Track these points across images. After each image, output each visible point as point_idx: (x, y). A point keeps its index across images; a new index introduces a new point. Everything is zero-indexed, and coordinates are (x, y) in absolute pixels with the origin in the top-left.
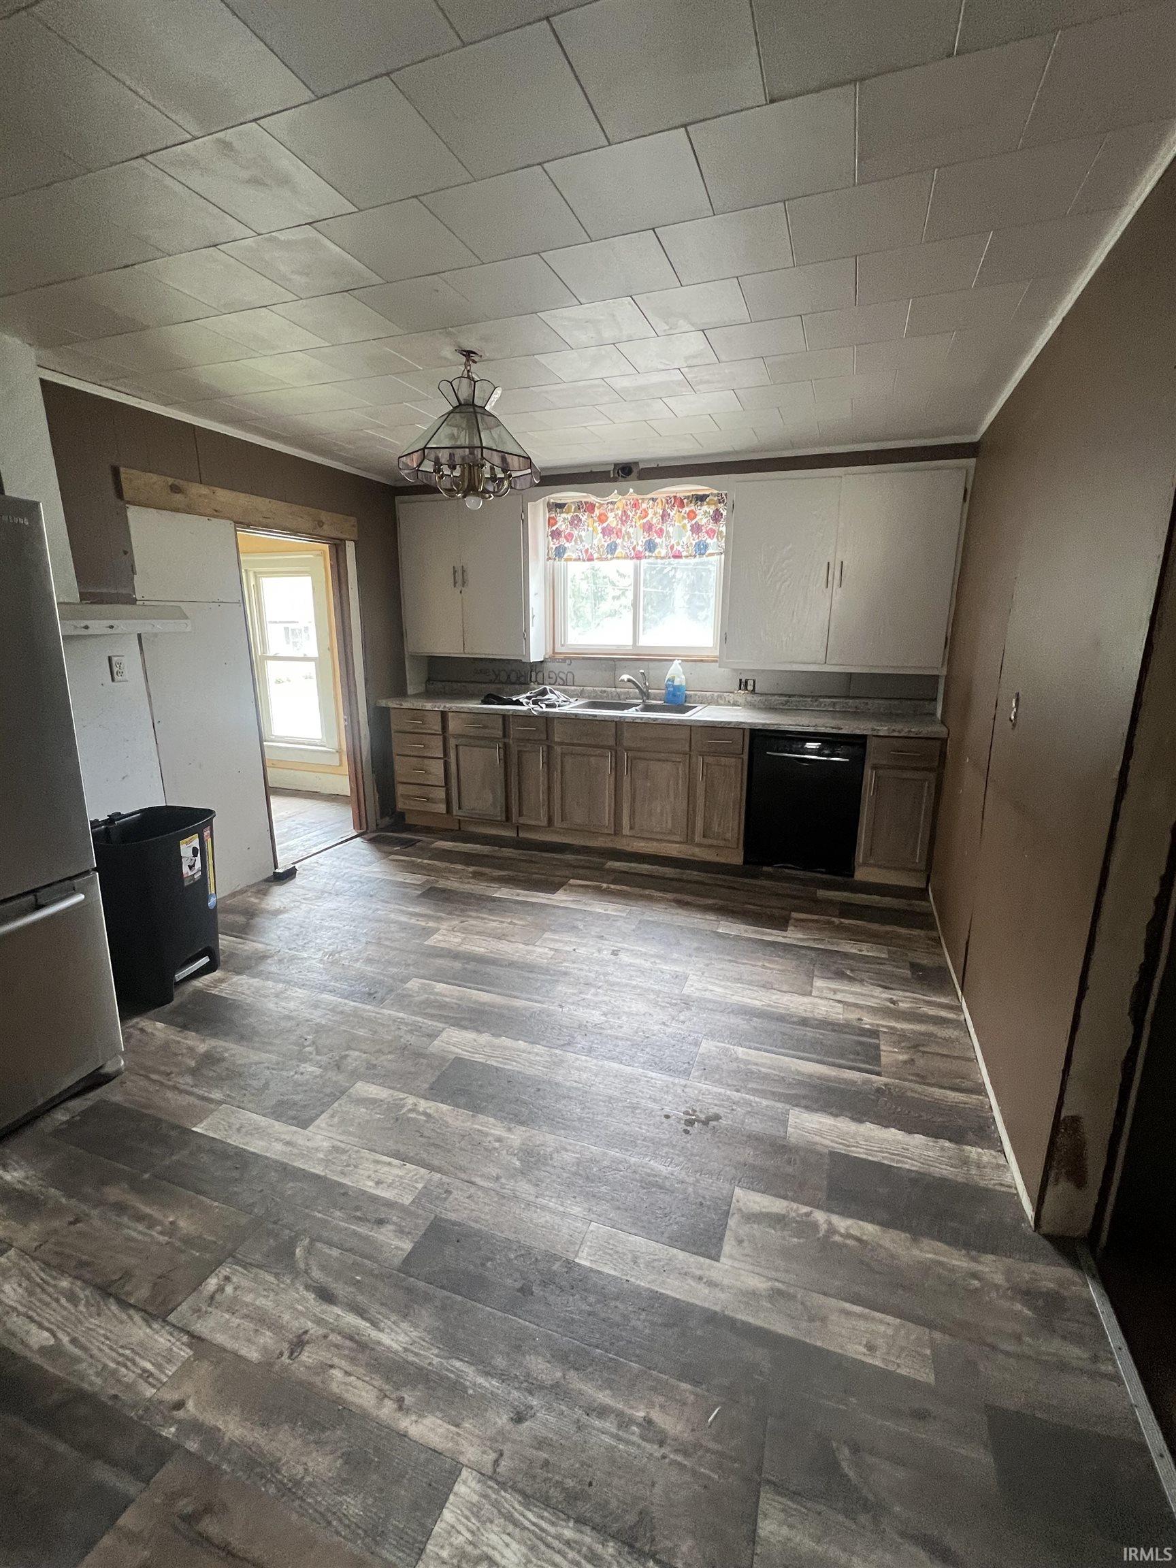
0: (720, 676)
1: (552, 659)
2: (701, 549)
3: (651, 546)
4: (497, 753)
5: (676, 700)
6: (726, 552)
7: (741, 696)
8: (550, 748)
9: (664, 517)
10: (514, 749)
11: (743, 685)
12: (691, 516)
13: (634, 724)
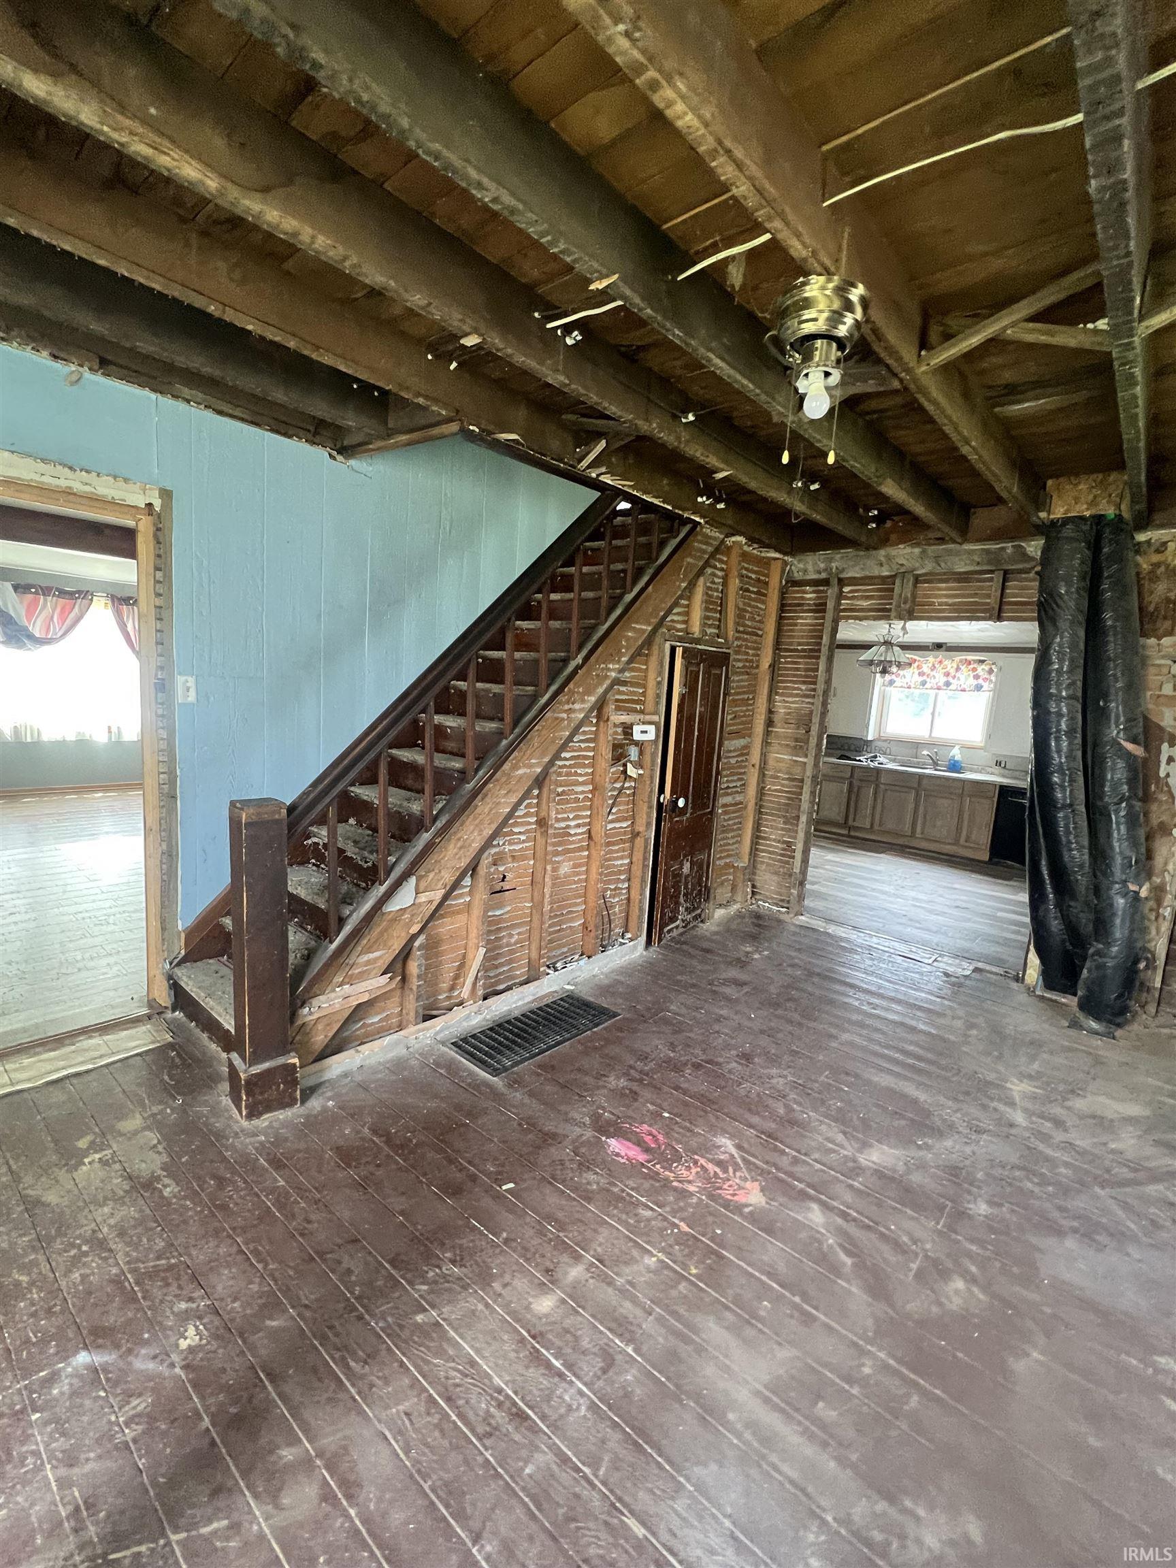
0: (986, 758)
1: (879, 739)
2: (979, 688)
3: (948, 684)
4: (846, 787)
5: (954, 766)
6: (994, 690)
7: (997, 770)
8: (877, 786)
9: (958, 669)
10: (856, 783)
11: (998, 763)
12: (974, 670)
13: (930, 777)
